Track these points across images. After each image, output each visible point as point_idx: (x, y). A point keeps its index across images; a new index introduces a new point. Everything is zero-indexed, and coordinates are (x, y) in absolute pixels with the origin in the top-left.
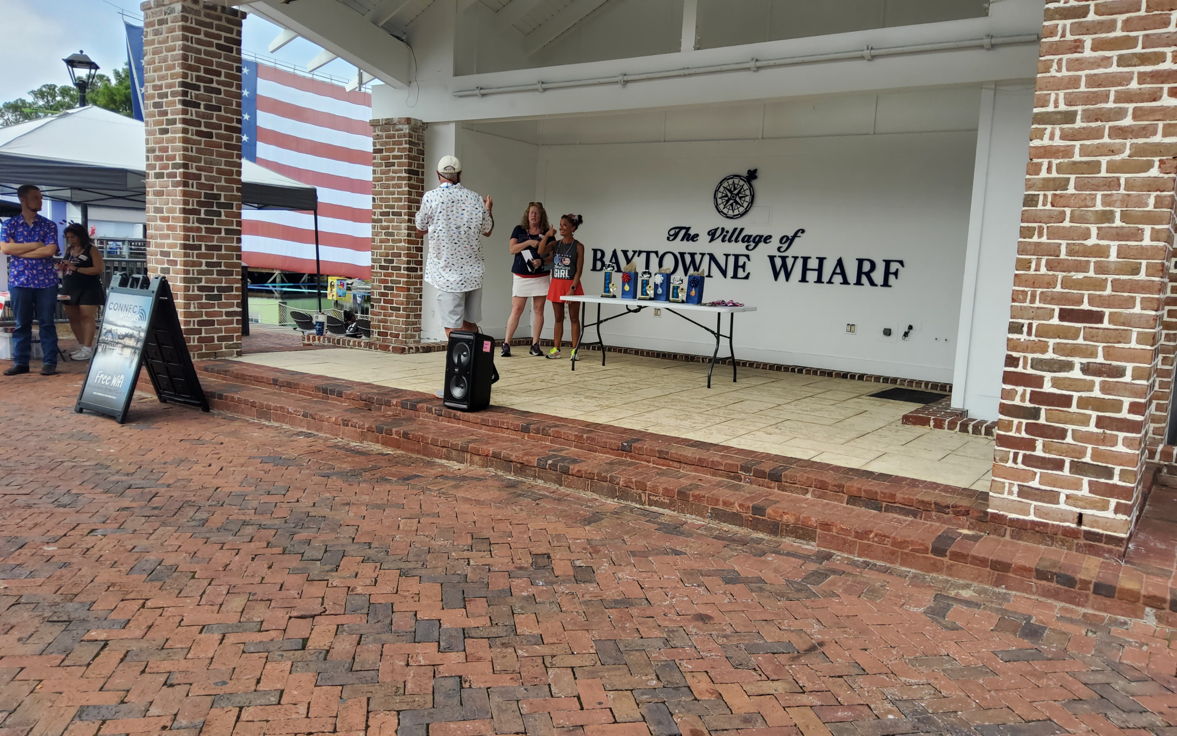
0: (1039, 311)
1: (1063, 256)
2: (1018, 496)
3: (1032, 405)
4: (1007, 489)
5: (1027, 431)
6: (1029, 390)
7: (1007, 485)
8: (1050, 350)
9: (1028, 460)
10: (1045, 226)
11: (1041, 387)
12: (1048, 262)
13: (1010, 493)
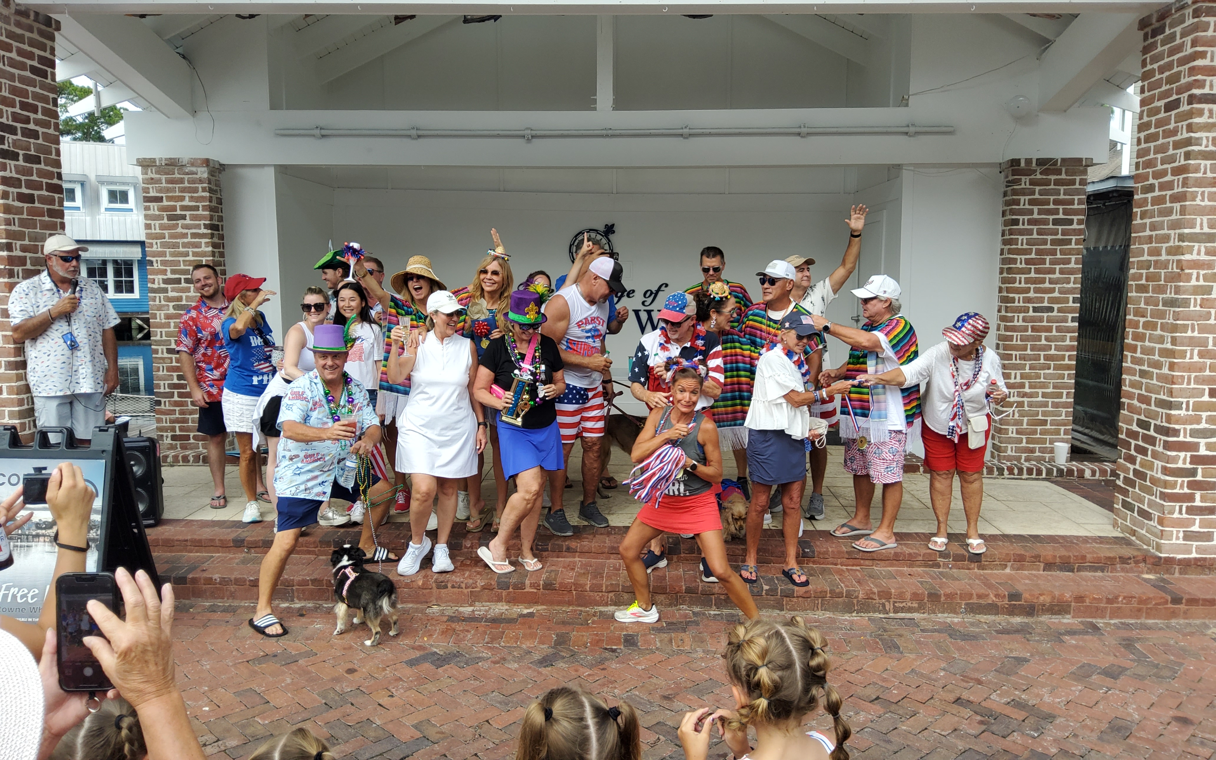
0: (1195, 391)
1: (1210, 347)
2: (1184, 540)
3: (1192, 466)
4: (1174, 536)
5: (1189, 487)
6: (1189, 454)
7: (1175, 533)
8: (1204, 421)
9: (1191, 511)
10: (1195, 323)
11: (1198, 451)
12: (1199, 352)
13: (1178, 538)
